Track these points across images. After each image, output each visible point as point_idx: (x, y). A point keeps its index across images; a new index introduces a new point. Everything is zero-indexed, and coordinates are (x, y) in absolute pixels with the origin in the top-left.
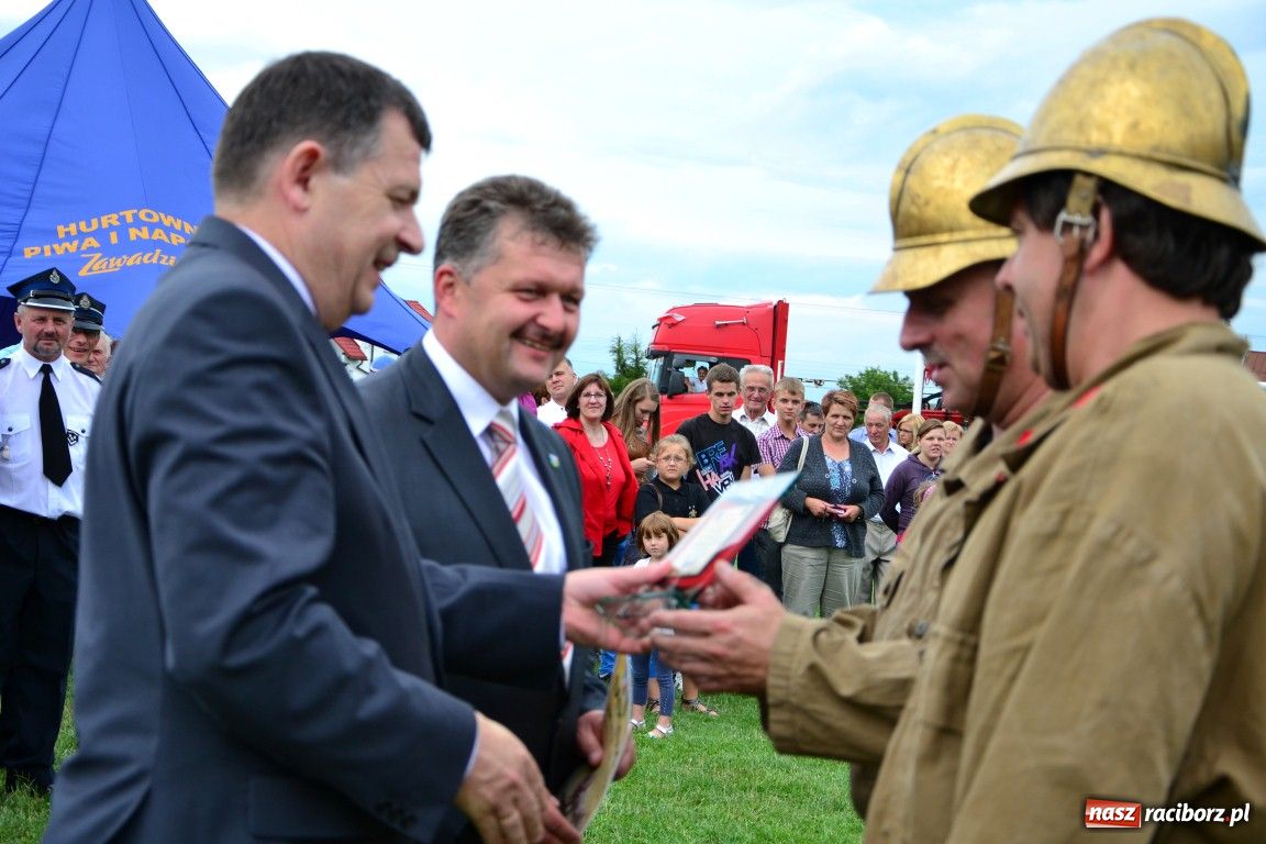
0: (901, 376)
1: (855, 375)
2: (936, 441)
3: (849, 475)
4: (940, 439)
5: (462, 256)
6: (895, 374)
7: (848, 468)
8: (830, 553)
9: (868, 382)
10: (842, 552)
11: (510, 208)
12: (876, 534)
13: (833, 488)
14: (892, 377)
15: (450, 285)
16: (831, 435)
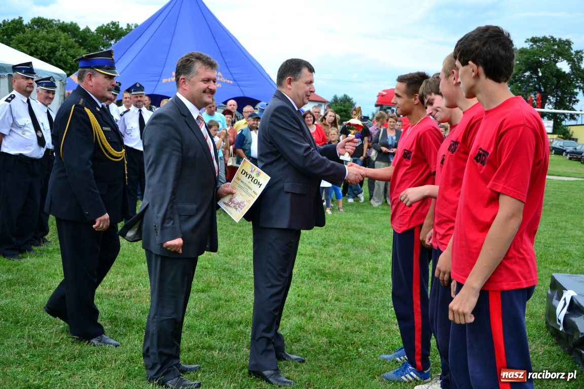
3: (394, 139)
8: (389, 164)
16: (389, 127)
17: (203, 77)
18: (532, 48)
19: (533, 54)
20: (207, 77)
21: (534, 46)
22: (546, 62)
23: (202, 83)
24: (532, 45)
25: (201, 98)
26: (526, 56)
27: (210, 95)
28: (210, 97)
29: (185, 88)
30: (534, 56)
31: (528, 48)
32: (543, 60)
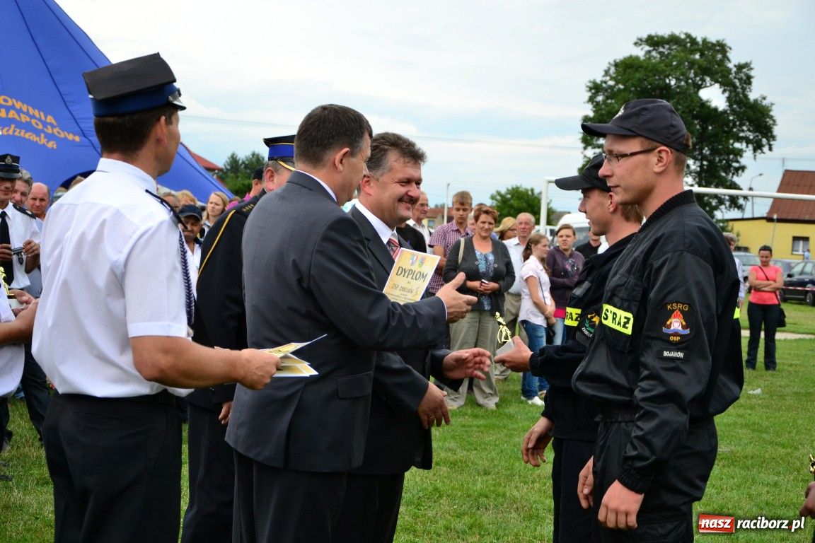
0: (536, 192)
1: (503, 191)
2: (564, 238)
3: (492, 262)
4: (568, 236)
5: (374, 169)
6: (532, 190)
7: (491, 258)
8: (481, 314)
9: (513, 196)
10: (488, 313)
11: (393, 148)
12: (513, 302)
13: (481, 271)
14: (530, 193)
15: (368, 181)
16: (480, 234)
17: (400, 176)
18: (649, 58)
19: (651, 71)
20: (406, 176)
21: (654, 53)
22: (678, 87)
23: (398, 185)
24: (649, 52)
25: (394, 209)
26: (638, 75)
27: (410, 205)
28: (408, 209)
29: (368, 191)
30: (654, 75)
31: (642, 58)
32: (673, 82)
